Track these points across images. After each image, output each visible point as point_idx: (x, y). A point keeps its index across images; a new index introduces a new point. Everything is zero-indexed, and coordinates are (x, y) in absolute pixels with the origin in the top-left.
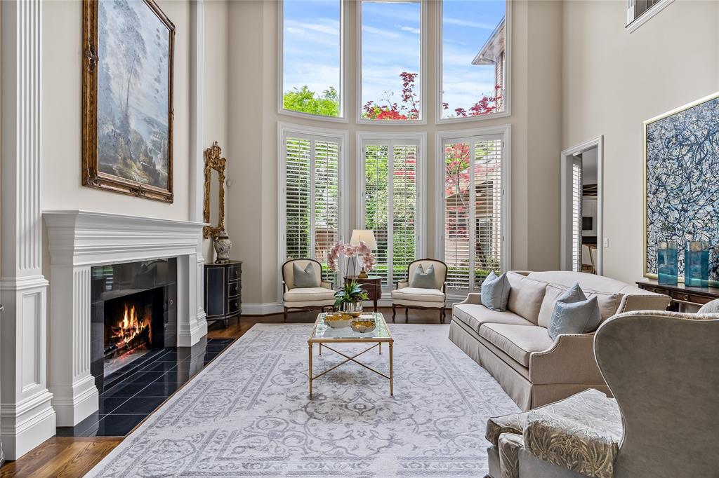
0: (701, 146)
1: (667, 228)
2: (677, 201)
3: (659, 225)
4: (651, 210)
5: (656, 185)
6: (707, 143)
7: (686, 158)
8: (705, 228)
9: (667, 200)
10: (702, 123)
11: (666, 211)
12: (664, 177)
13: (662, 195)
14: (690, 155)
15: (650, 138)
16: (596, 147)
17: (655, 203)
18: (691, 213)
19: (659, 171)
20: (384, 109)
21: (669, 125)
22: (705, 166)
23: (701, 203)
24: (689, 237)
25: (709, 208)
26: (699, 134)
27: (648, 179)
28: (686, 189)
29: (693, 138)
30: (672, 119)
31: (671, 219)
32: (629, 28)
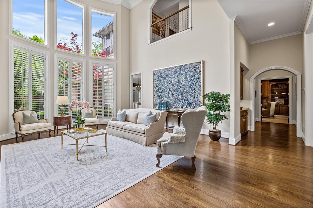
0: (165, 78)
1: (158, 97)
2: (160, 90)
3: (156, 96)
4: (155, 92)
5: (156, 86)
6: (166, 78)
7: (162, 80)
8: (166, 97)
9: (158, 90)
10: (165, 73)
11: (158, 93)
12: (157, 84)
13: (157, 89)
14: (163, 80)
15: (154, 74)
16: (140, 74)
17: (155, 91)
18: (163, 93)
19: (156, 83)
20: (61, 45)
21: (159, 72)
22: (166, 83)
23: (165, 91)
24: (163, 99)
25: (167, 92)
26: (165, 75)
27: (154, 84)
28: (162, 88)
29: (163, 76)
30: (159, 71)
31: (159, 95)
32: (149, 45)
